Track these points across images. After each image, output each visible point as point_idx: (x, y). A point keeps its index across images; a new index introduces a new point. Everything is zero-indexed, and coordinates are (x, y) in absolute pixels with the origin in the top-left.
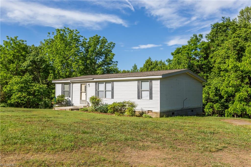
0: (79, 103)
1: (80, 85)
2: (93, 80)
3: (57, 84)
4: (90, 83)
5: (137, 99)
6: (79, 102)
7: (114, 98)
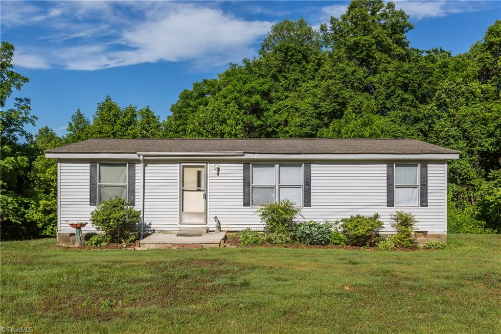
0: (178, 223)
1: (178, 168)
2: (243, 155)
3: (62, 164)
4: (221, 165)
5: (386, 207)
6: (178, 219)
7: (312, 204)
